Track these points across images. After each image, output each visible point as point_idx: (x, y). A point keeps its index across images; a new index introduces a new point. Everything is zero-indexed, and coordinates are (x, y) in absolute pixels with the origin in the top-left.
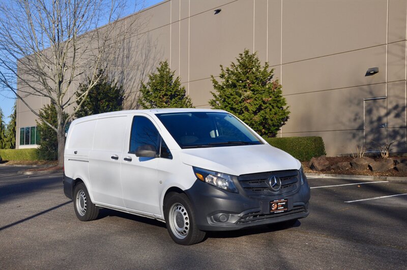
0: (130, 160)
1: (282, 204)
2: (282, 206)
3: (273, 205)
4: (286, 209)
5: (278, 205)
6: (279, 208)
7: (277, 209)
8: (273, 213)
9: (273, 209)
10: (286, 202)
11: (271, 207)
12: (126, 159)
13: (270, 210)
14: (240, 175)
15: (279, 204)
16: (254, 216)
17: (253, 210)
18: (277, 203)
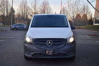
7: (49, 53)
9: (47, 53)
10: (54, 51)
13: (45, 53)
14: (35, 39)
16: (40, 54)
17: (38, 52)
18: (49, 51)
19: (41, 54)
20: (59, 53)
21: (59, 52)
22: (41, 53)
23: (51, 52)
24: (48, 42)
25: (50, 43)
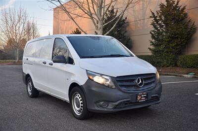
0: (52, 64)
1: (144, 95)
2: (144, 97)
4: (147, 99)
5: (141, 97)
7: (141, 99)
8: (138, 102)
10: (147, 95)
11: (137, 98)
12: (50, 64)
14: (117, 77)
17: (125, 100)
21: (153, 96)
22: (128, 101)
24: (139, 81)
25: (140, 82)
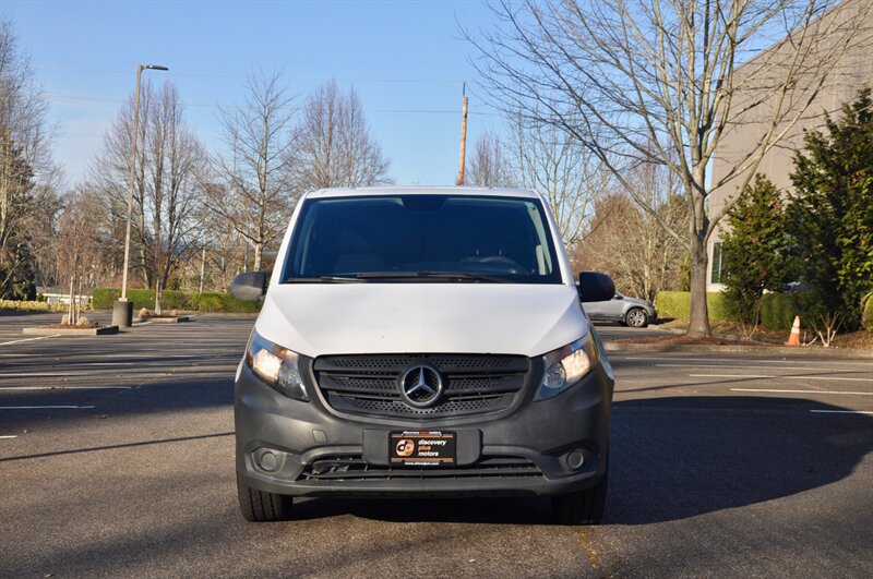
1: (432, 443)
3: (403, 442)
4: (450, 460)
5: (416, 446)
6: (420, 454)
7: (415, 454)
8: (401, 466)
9: (400, 453)
10: (450, 441)
11: (393, 444)
13: (390, 457)
14: (320, 357)
15: (421, 442)
16: (352, 467)
17: (339, 450)
18: (416, 441)
19: (361, 467)
20: (483, 457)
21: (487, 450)
22: (358, 456)
23: (434, 448)
25: (421, 383)
